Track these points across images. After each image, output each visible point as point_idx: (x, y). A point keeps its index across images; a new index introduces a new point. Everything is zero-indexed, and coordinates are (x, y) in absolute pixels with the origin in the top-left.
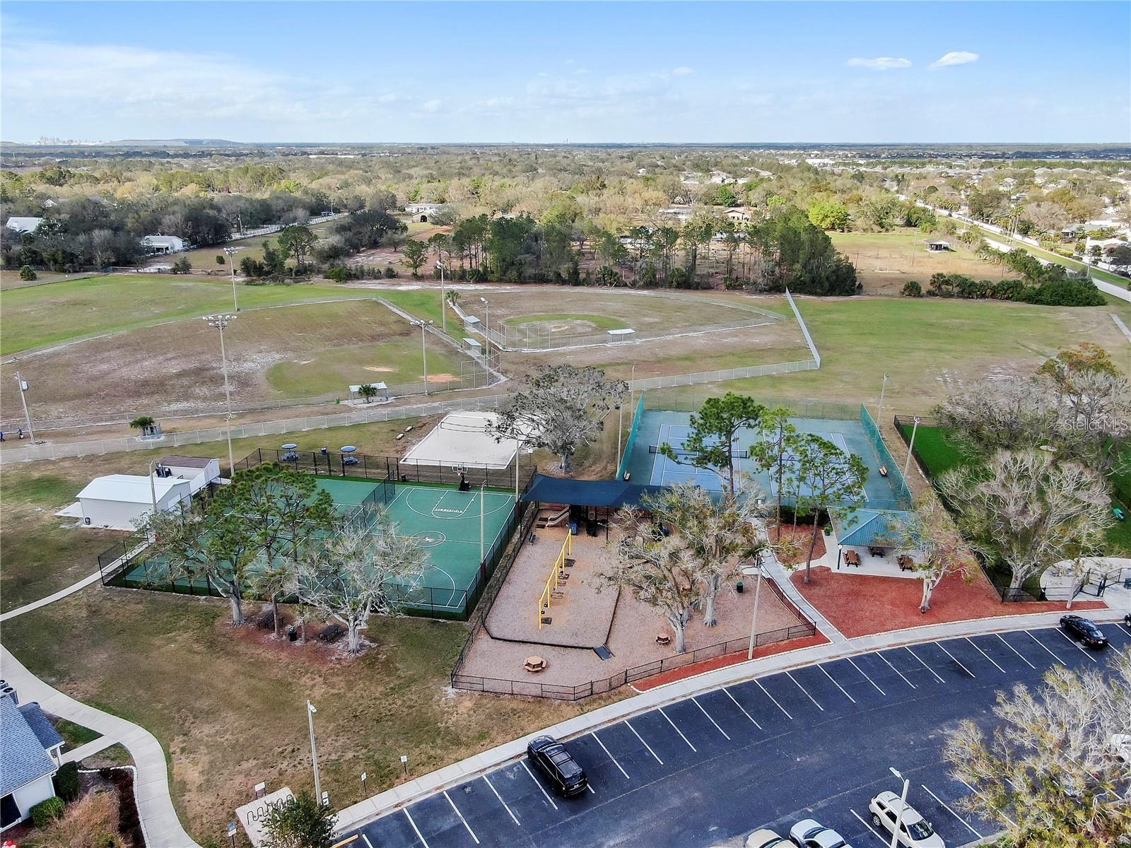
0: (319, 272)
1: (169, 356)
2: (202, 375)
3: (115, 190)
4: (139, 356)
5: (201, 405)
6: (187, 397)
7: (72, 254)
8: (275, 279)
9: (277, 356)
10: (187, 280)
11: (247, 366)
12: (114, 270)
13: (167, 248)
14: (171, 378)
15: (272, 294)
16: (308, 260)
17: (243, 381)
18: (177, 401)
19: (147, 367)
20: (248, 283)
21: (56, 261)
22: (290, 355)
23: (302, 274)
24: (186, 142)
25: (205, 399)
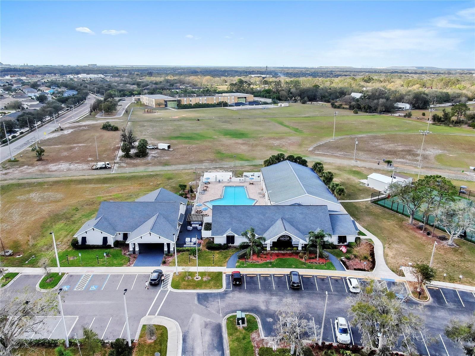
0: (466, 123)
1: (399, 144)
2: (409, 152)
3: (387, 85)
4: (388, 143)
5: (408, 161)
6: (403, 158)
7: (370, 107)
8: (445, 124)
9: (440, 151)
10: (409, 120)
11: (427, 153)
12: (383, 114)
13: (403, 108)
14: (399, 151)
15: (442, 129)
16: (462, 118)
17: (425, 157)
18: (400, 158)
19: (391, 146)
20: (433, 124)
21: (365, 108)
22: (446, 152)
23: (458, 123)
24: (417, 68)
25: (410, 160)
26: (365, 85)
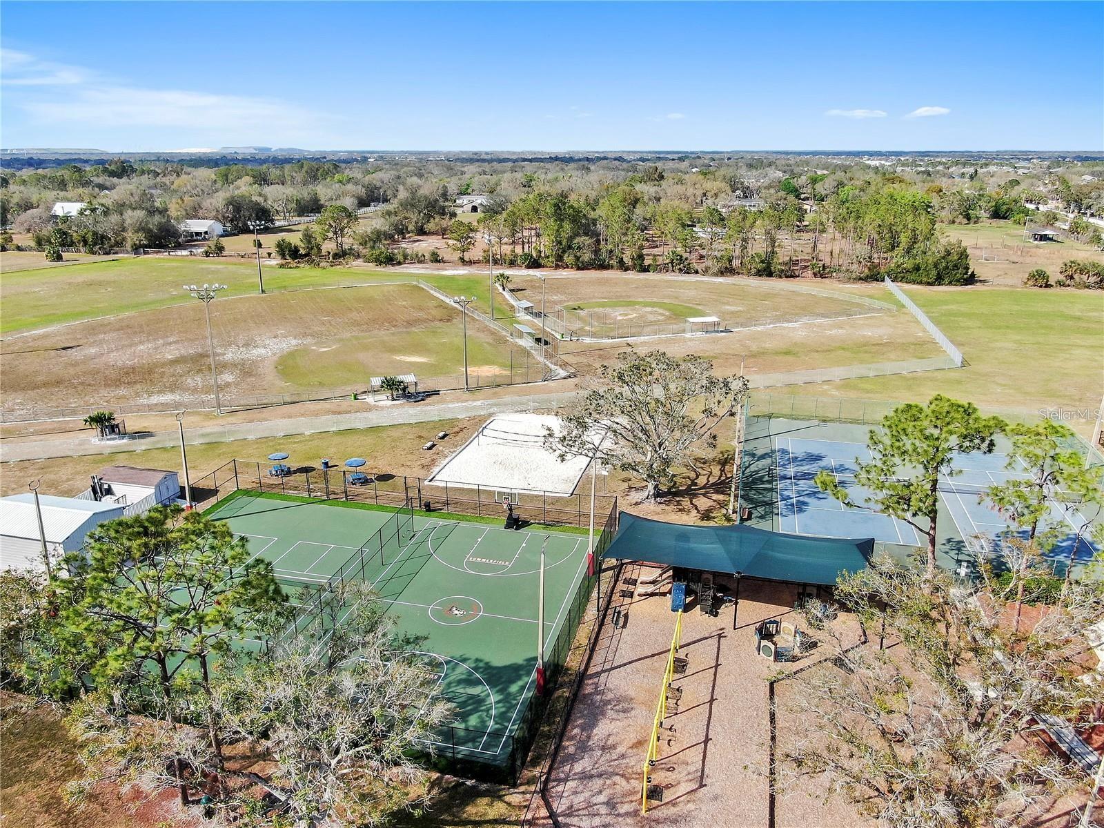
0: (358, 256)
1: (171, 339)
2: (199, 362)
4: (136, 340)
5: (187, 398)
6: (173, 388)
7: (103, 237)
8: (311, 262)
9: (294, 342)
10: (216, 263)
11: (256, 352)
12: (144, 253)
13: (206, 233)
14: (164, 365)
15: (304, 273)
16: (347, 243)
17: (247, 370)
18: (161, 392)
19: (143, 351)
20: (282, 266)
21: (85, 242)
22: (309, 340)
23: (340, 257)
25: (195, 390)
26: (108, 184)
